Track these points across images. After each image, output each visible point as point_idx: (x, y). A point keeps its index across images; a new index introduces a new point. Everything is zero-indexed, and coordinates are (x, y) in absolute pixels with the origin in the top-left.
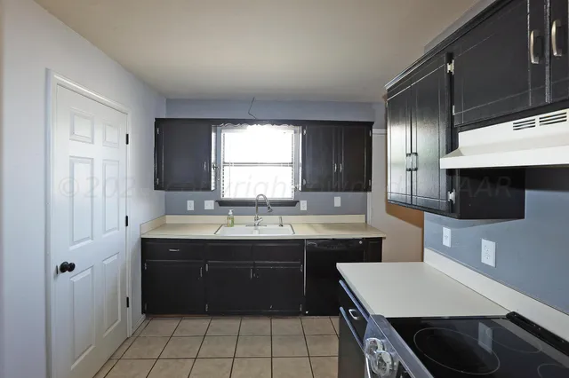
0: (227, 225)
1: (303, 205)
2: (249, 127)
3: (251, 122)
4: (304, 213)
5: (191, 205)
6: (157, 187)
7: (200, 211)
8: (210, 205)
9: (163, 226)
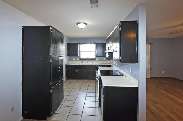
0: (81, 63)
1: (97, 59)
2: (86, 44)
3: (86, 43)
4: (97, 61)
5: (74, 59)
6: (68, 56)
7: (76, 60)
8: (78, 59)
9: (69, 63)
